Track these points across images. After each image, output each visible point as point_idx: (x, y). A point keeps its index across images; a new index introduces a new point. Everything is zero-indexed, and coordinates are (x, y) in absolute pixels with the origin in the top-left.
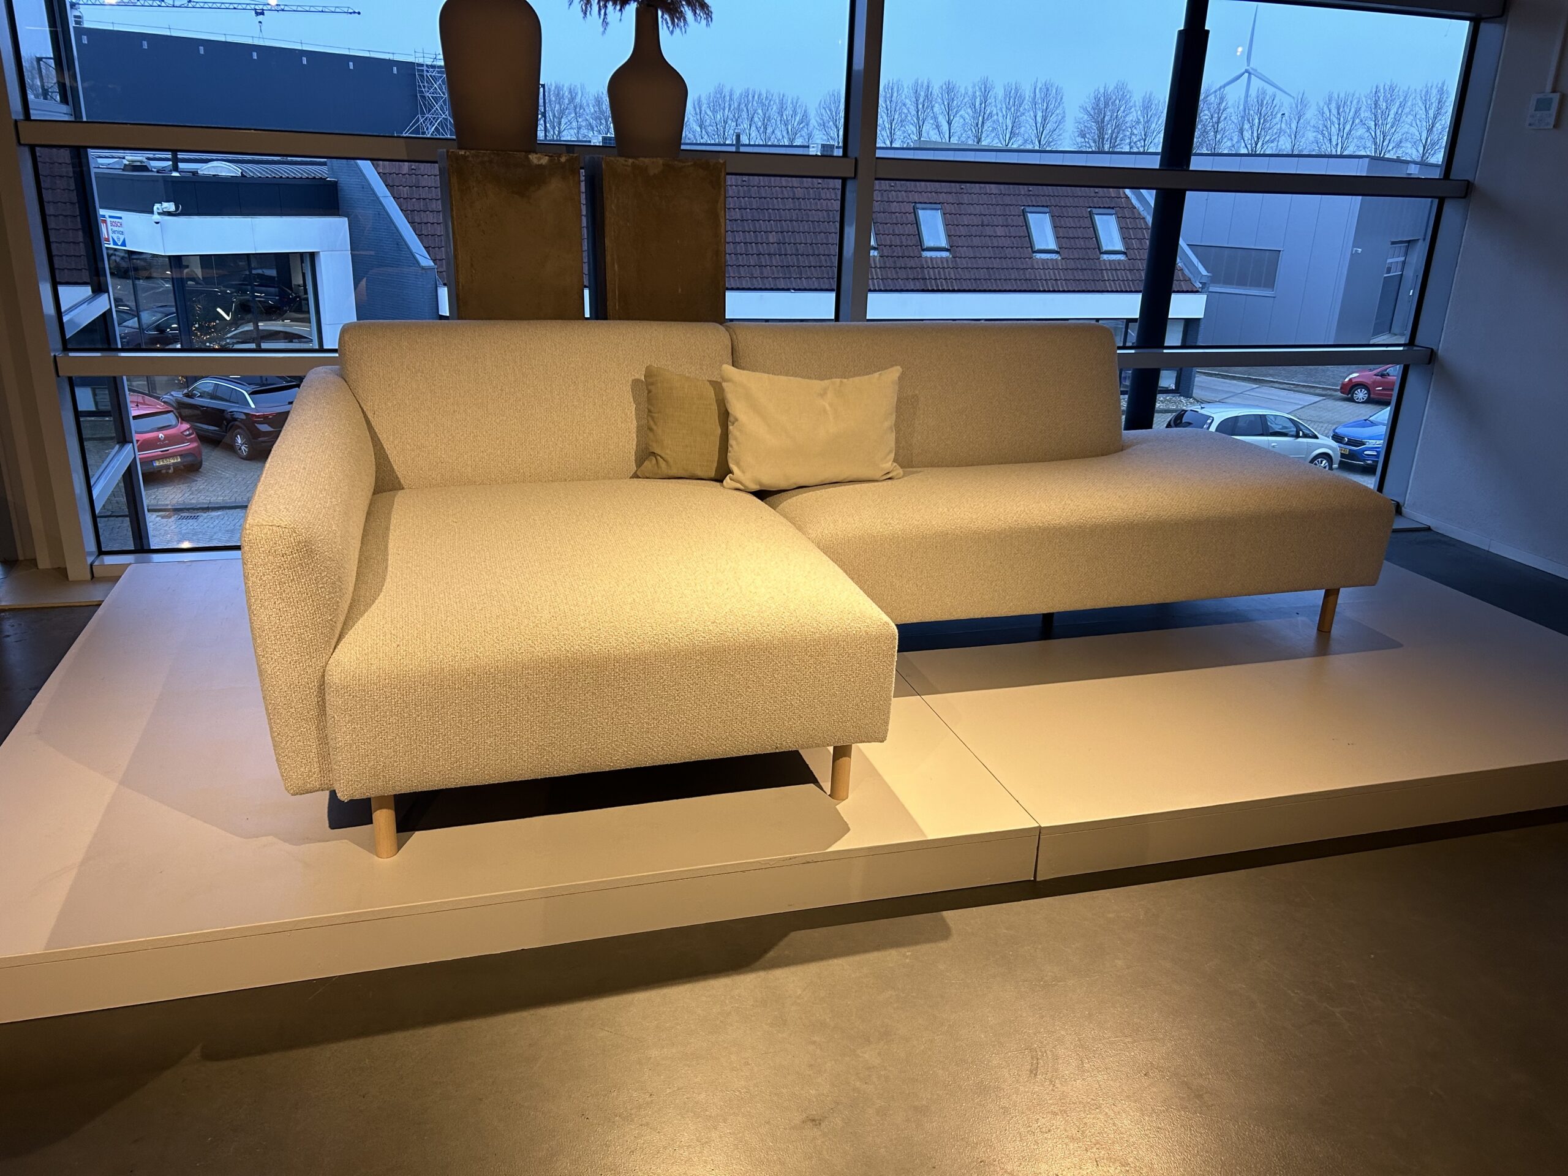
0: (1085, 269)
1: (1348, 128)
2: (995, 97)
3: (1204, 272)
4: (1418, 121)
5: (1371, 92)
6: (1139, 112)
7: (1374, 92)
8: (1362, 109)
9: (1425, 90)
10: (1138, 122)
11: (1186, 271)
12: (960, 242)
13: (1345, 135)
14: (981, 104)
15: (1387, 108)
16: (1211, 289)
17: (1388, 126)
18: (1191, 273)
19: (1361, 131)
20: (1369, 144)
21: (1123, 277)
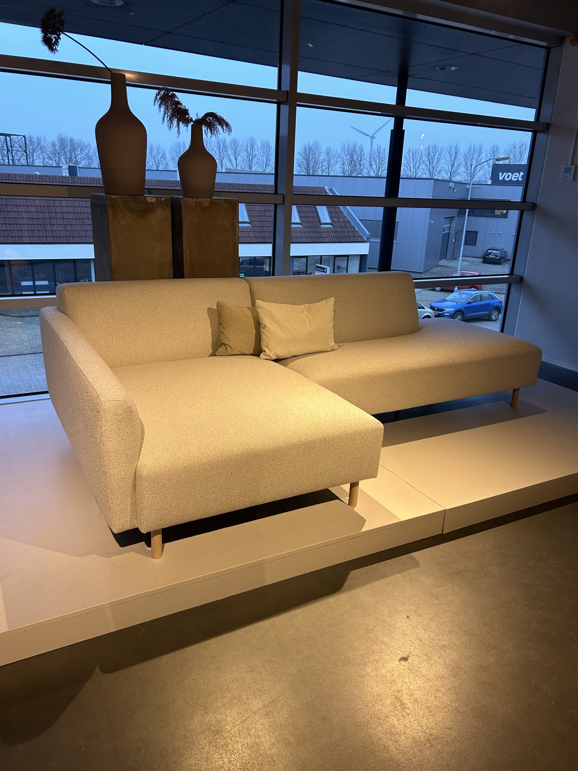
0: (314, 232)
1: (417, 164)
2: (257, 147)
3: (368, 233)
4: (447, 162)
5: (426, 148)
6: (325, 155)
7: (428, 148)
8: (423, 156)
9: (449, 147)
10: (325, 160)
11: (360, 232)
12: (254, 219)
13: (417, 168)
14: (250, 150)
15: (434, 156)
16: (371, 240)
17: (435, 164)
18: (362, 233)
19: (423, 166)
20: (427, 172)
21: (331, 235)
